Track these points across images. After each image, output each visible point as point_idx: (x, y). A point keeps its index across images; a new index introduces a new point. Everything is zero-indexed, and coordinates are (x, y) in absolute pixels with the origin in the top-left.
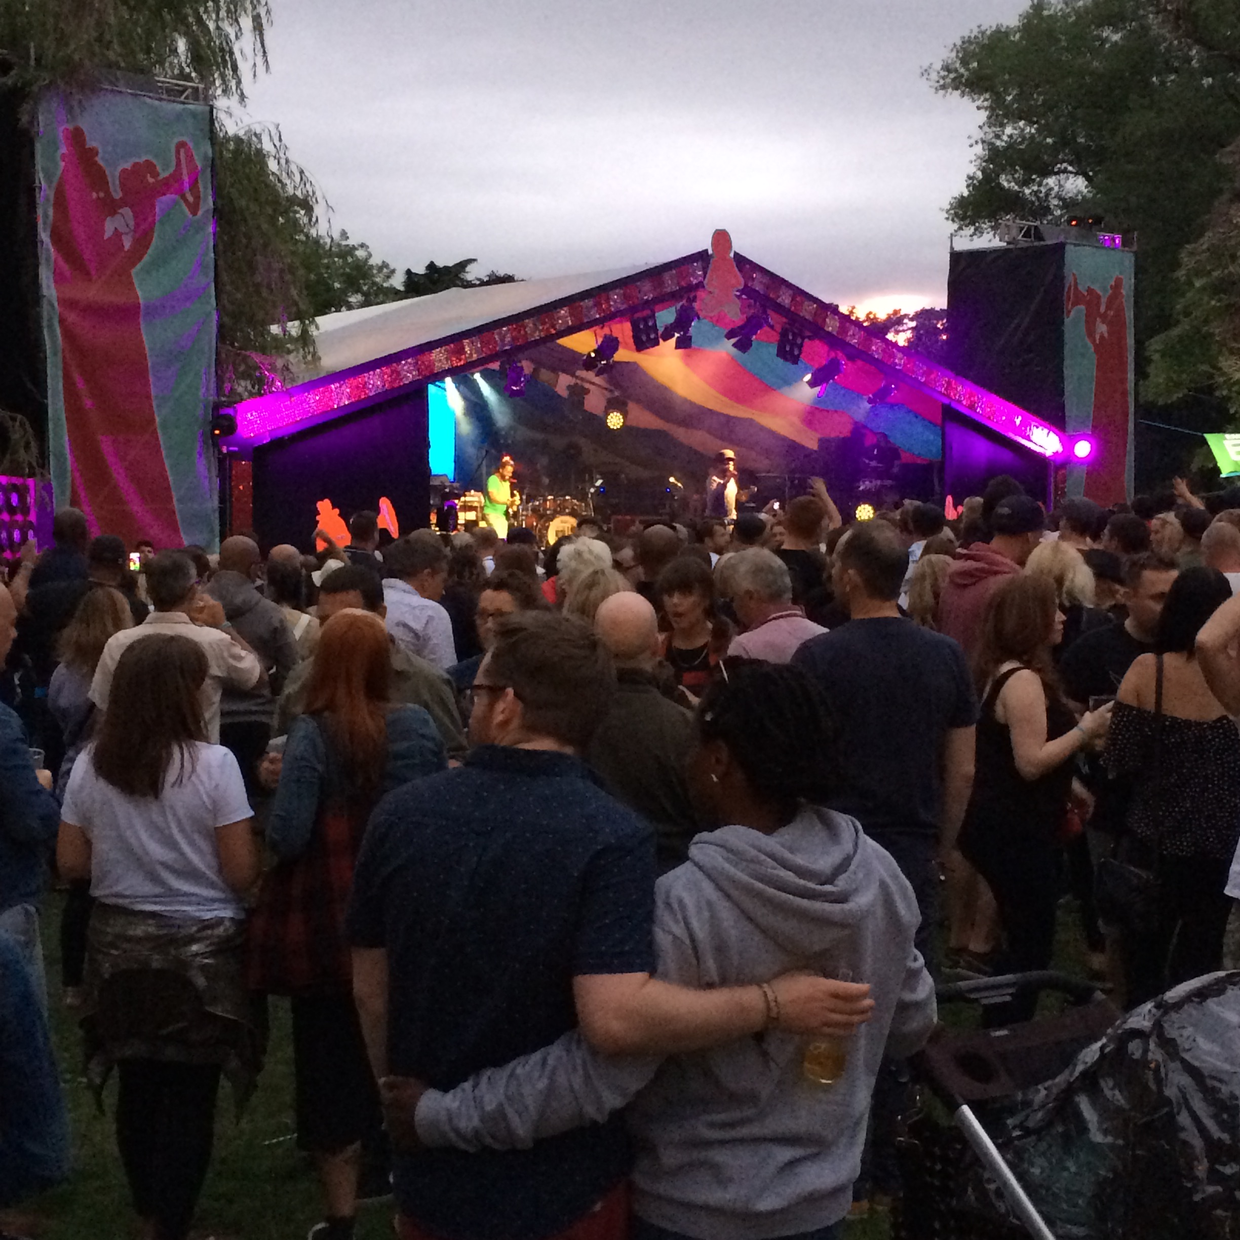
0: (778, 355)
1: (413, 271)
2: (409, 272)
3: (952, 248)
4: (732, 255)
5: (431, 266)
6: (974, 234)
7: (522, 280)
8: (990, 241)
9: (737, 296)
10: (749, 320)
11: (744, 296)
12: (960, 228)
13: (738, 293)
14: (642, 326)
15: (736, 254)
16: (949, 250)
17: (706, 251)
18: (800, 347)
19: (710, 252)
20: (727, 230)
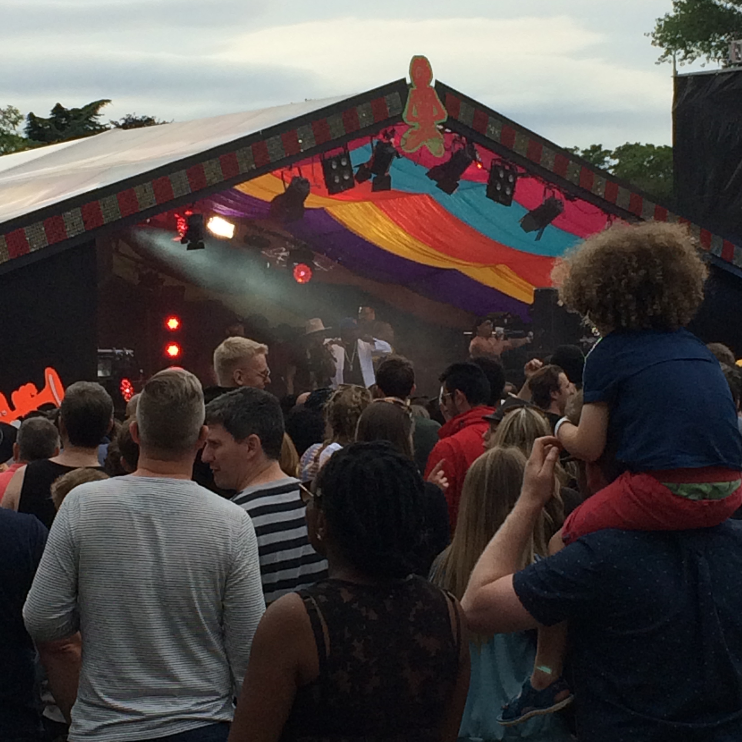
0: (487, 196)
1: (36, 115)
2: (31, 116)
3: (676, 72)
4: (433, 84)
5: (58, 110)
6: (685, 58)
7: (164, 123)
8: (703, 65)
9: (440, 130)
10: (455, 156)
11: (448, 130)
12: (668, 52)
13: (441, 127)
14: (334, 167)
15: (437, 83)
16: (672, 74)
17: (404, 80)
18: (513, 186)
19: (408, 81)
20: (425, 56)
